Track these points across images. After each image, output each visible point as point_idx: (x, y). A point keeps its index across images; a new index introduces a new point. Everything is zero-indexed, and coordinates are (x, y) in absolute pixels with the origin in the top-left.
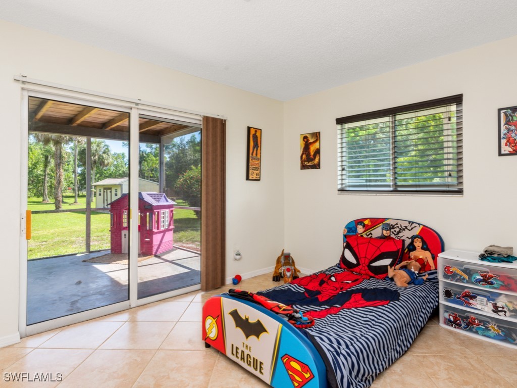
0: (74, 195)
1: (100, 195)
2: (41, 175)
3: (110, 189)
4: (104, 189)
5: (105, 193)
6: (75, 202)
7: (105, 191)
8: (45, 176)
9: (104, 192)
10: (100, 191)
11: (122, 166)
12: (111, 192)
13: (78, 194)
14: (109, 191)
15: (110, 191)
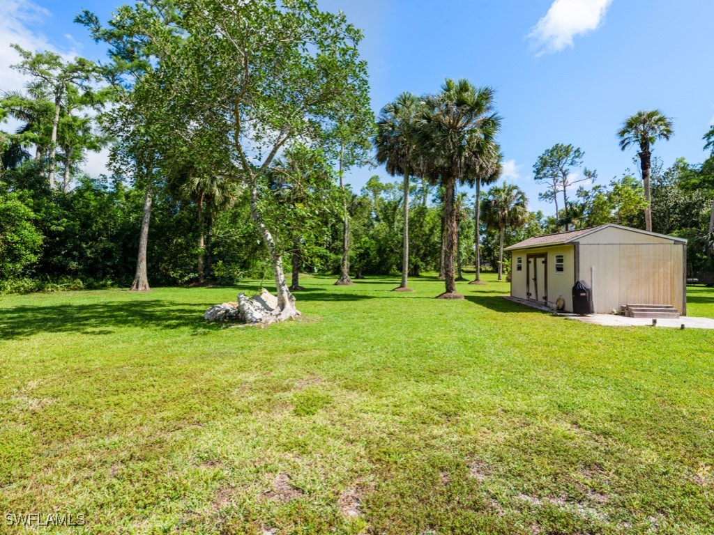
0: (475, 270)
1: (519, 268)
2: (438, 243)
3: (544, 255)
4: (529, 256)
5: (532, 265)
6: (477, 279)
7: (532, 260)
8: (441, 243)
9: (528, 262)
10: (520, 261)
11: (537, 229)
12: (545, 262)
13: (481, 269)
14: (540, 261)
15: (543, 259)
